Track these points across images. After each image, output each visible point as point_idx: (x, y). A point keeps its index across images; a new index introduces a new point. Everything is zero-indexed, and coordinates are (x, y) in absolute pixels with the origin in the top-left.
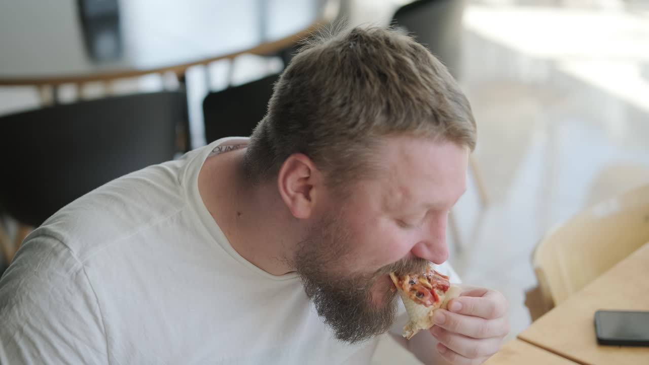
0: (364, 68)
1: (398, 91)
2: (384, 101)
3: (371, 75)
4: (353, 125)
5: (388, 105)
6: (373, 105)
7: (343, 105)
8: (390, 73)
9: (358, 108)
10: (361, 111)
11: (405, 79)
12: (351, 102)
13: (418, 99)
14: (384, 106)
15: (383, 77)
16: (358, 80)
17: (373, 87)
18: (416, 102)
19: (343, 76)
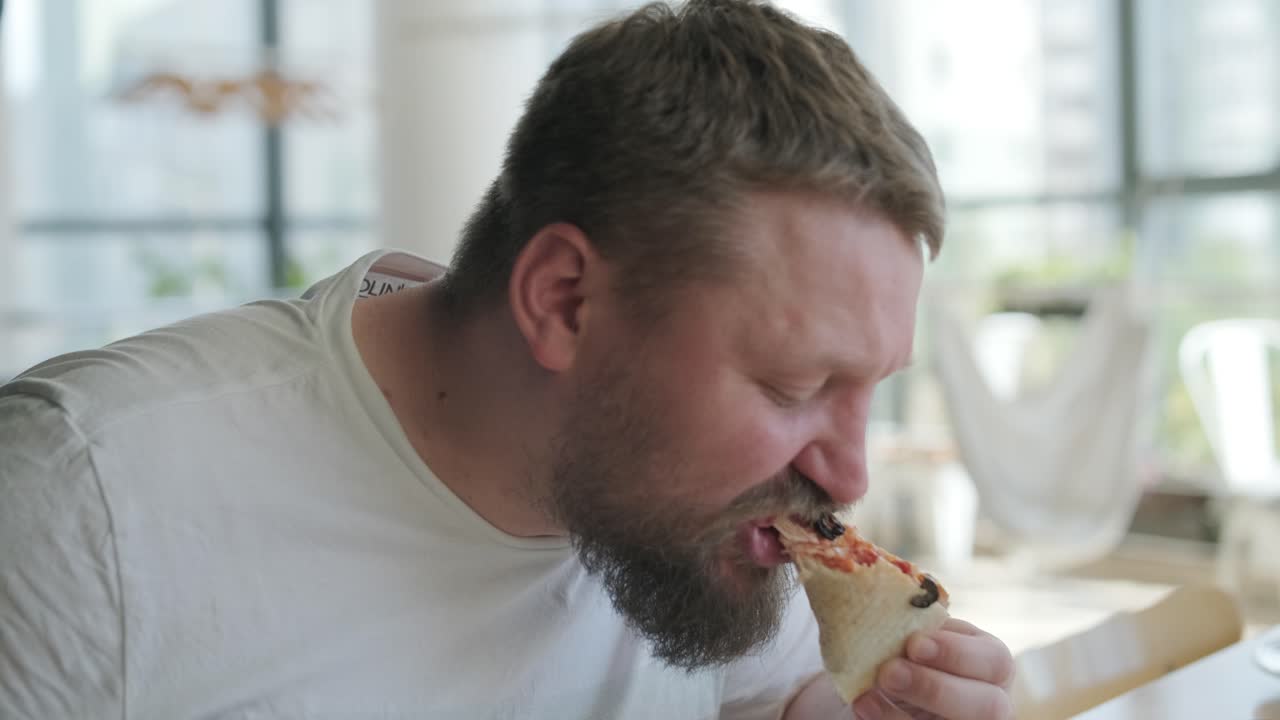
0: (716, 44)
1: (788, 97)
2: (755, 109)
3: (731, 60)
4: (689, 152)
5: (764, 119)
6: (732, 118)
7: (668, 112)
8: (772, 62)
9: (699, 120)
10: (707, 125)
11: (802, 76)
12: (686, 108)
13: (829, 117)
14: (756, 120)
15: (756, 67)
16: (702, 68)
17: (733, 81)
18: (824, 121)
19: (671, 59)
